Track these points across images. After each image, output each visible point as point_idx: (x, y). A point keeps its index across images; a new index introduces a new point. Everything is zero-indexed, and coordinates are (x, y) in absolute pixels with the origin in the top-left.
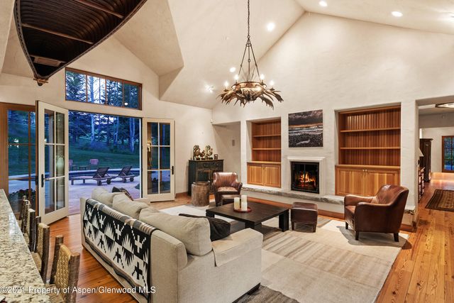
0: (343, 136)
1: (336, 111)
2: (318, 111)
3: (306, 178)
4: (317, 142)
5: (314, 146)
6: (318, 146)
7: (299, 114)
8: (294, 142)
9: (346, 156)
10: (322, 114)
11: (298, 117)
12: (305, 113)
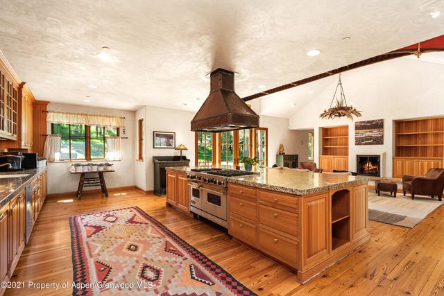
0: (398, 137)
1: (393, 121)
2: (379, 120)
3: (369, 166)
4: (379, 141)
5: (376, 144)
6: (379, 144)
7: (364, 122)
8: (359, 142)
9: (400, 151)
10: (383, 123)
11: (363, 124)
12: (369, 122)
